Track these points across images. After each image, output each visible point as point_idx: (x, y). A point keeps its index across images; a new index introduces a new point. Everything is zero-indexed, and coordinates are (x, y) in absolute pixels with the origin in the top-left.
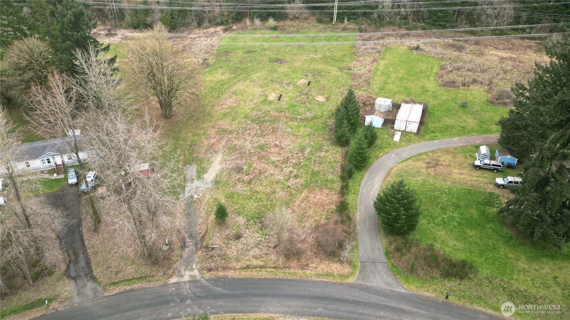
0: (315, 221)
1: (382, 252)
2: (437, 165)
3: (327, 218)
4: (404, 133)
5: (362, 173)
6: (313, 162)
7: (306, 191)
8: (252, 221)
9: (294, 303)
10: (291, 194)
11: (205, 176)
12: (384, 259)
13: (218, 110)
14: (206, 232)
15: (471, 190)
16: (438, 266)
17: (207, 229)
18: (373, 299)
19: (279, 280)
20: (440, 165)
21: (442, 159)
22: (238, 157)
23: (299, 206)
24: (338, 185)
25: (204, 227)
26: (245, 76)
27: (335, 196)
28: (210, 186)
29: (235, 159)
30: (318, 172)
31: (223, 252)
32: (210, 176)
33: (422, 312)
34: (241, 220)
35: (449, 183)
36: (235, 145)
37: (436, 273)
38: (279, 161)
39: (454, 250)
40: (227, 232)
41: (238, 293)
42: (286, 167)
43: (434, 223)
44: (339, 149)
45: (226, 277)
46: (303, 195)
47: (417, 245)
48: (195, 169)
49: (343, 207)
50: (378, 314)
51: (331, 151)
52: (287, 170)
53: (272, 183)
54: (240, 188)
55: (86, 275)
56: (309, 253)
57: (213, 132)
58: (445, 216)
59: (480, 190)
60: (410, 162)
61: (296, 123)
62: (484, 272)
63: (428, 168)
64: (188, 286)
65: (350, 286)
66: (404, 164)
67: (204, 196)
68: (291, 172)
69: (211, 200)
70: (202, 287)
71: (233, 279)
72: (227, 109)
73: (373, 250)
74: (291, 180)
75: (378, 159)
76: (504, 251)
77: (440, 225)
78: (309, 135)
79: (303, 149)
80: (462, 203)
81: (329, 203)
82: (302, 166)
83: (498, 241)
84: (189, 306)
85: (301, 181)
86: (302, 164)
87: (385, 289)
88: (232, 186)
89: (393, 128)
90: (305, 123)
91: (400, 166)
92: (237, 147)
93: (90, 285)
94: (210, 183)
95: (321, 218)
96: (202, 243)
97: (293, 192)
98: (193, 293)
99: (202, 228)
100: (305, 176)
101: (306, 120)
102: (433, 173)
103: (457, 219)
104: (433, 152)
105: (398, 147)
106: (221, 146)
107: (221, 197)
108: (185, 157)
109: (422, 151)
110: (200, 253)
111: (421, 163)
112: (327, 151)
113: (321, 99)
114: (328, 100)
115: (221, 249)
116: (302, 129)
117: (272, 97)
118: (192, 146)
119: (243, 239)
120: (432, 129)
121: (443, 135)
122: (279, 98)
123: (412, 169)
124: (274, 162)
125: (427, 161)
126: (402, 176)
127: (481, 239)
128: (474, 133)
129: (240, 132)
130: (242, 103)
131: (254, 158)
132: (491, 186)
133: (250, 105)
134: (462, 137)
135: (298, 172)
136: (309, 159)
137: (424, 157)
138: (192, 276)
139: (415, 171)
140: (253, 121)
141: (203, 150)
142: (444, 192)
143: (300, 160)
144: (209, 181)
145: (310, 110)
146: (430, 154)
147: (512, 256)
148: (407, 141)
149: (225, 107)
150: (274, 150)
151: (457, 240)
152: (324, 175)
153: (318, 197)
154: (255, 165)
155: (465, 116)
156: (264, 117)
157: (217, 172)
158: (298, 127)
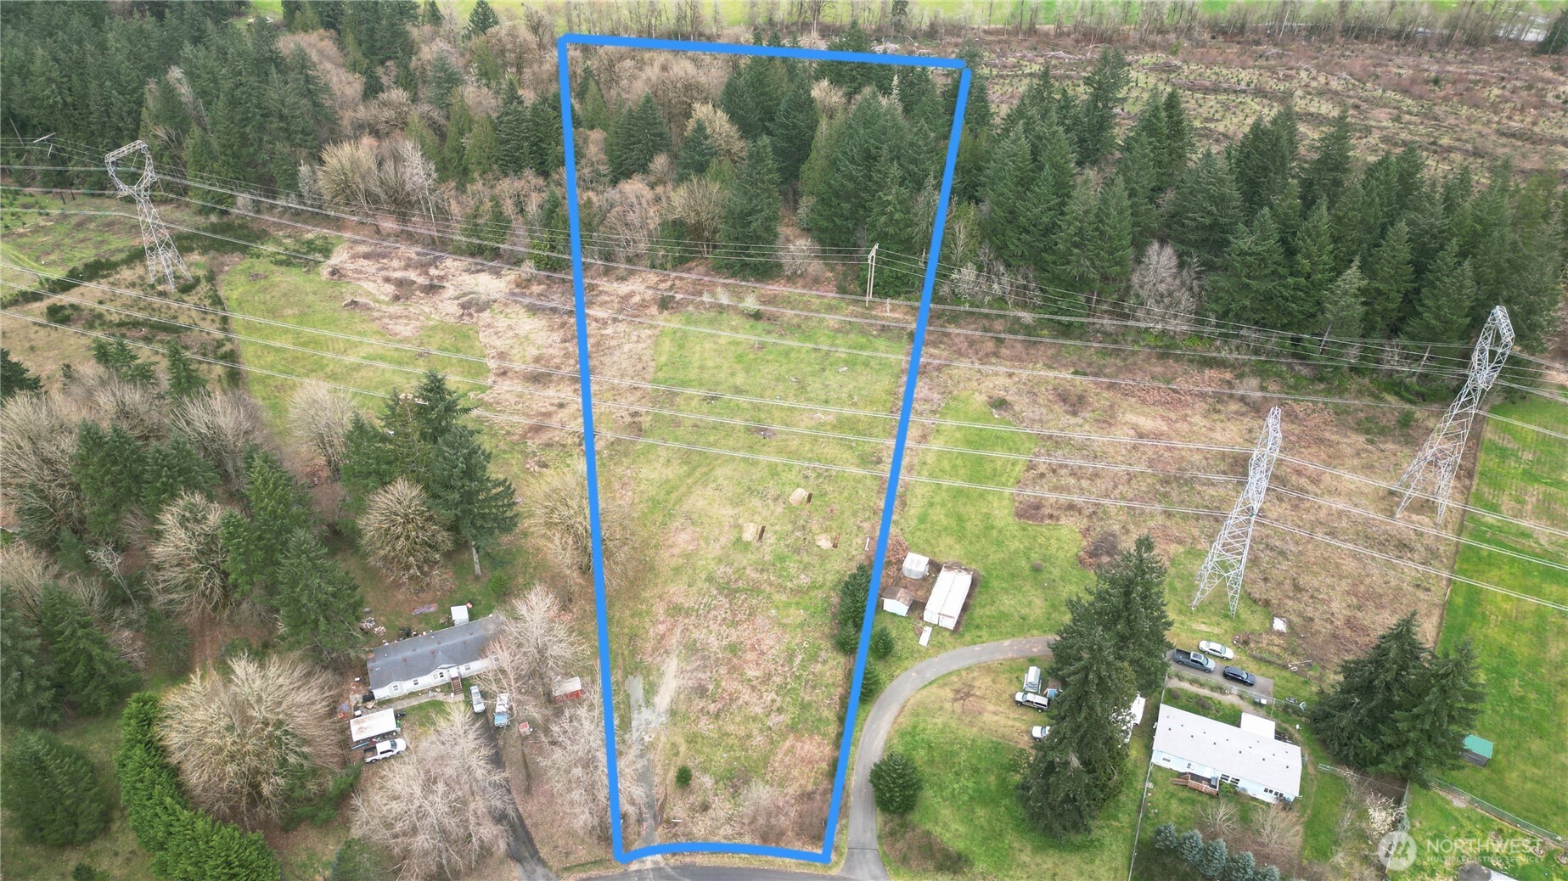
0: (801, 786)
1: (876, 833)
2: (968, 695)
3: (815, 783)
4: (937, 629)
5: (867, 707)
6: (804, 683)
7: (791, 736)
8: (721, 783)
10: (772, 742)
11: (657, 700)
12: (876, 845)
13: (666, 559)
14: (666, 799)
15: (999, 743)
16: (932, 856)
17: (666, 793)
19: (754, 869)
20: (972, 695)
21: (977, 684)
22: (699, 665)
23: (782, 761)
24: (832, 729)
25: (661, 790)
26: (705, 469)
27: (828, 748)
28: (663, 719)
29: (696, 669)
30: (810, 704)
31: (688, 828)
32: (663, 700)
34: (708, 781)
35: (975, 730)
36: (695, 641)
37: (930, 865)
38: (757, 678)
39: (955, 836)
40: (692, 799)
42: (766, 690)
43: (942, 797)
44: (842, 659)
45: (693, 865)
46: (788, 743)
47: (913, 830)
48: (641, 686)
49: (835, 769)
51: (832, 663)
52: (769, 697)
53: (747, 719)
54: (705, 726)
55: (532, 857)
56: (790, 833)
57: (660, 609)
58: (956, 786)
59: (1011, 743)
60: (934, 689)
61: (784, 598)
62: (980, 866)
63: (955, 700)
64: (651, 876)
65: (833, 878)
66: (925, 692)
67: (657, 738)
68: (773, 701)
69: (668, 746)
71: (702, 868)
72: (679, 557)
73: (865, 831)
74: (773, 716)
75: (892, 680)
76: (1012, 839)
77: (948, 799)
78: (801, 625)
79: (791, 657)
80: (983, 766)
81: (820, 759)
82: (789, 690)
83: (1007, 824)
85: (785, 718)
86: (789, 686)
88: (694, 720)
89: (922, 618)
90: (797, 599)
91: (918, 696)
92: (698, 645)
93: (540, 870)
94: (664, 714)
95: (807, 781)
96: (662, 815)
97: (775, 737)
99: (660, 792)
100: (791, 709)
101: (799, 591)
102: (959, 711)
103: (970, 792)
104: (969, 669)
105: (923, 658)
106: (674, 640)
107: (680, 740)
108: (624, 659)
109: (954, 667)
110: (660, 829)
111: (948, 689)
112: (825, 662)
113: (824, 542)
114: (835, 546)
115: (685, 825)
116: (792, 611)
117: (750, 534)
118: (633, 637)
119: (711, 811)
120: (978, 621)
121: (991, 634)
122: (761, 536)
123: (934, 702)
124: (750, 680)
125: (956, 686)
126: (918, 715)
127: (989, 822)
128: (1035, 632)
129: (701, 612)
130: (703, 544)
131: (723, 670)
132: (1026, 738)
133: (715, 550)
134: (1016, 640)
135: (783, 702)
136: (799, 677)
137: (954, 678)
138: (655, 863)
139: (937, 706)
140: (720, 589)
141: (649, 646)
142: (966, 746)
143: (786, 678)
144: (662, 710)
145: (806, 567)
146: (964, 674)
147: (1016, 845)
148: (937, 646)
149: (676, 551)
150: (750, 656)
151: (962, 821)
152: (817, 710)
153: (806, 747)
154: (723, 684)
155: (1033, 592)
156: (736, 581)
157: (672, 694)
158: (787, 605)
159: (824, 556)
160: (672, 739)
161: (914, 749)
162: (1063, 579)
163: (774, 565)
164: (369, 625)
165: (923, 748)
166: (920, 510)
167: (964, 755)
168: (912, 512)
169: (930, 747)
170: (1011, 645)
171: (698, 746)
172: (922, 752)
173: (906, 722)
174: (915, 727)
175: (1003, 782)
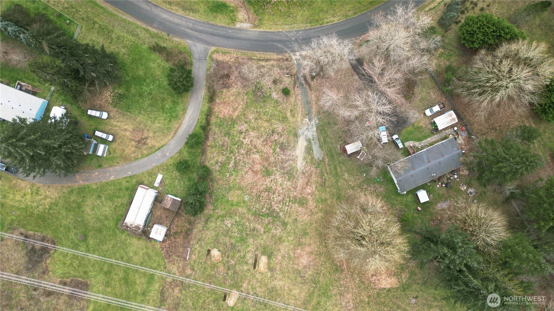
0: (229, 92)
2: (139, 142)
3: (222, 92)
4: (151, 185)
6: (228, 148)
7: (235, 117)
8: (268, 95)
9: (242, 35)
10: (244, 115)
11: (305, 143)
12: (194, 61)
13: (312, 242)
14: (294, 87)
15: (127, 111)
16: (167, 52)
17: (294, 89)
18: (204, 37)
19: (250, 50)
20: (137, 141)
21: (133, 149)
22: (285, 163)
23: (239, 104)
24: (213, 120)
27: (215, 110)
28: (300, 132)
29: (287, 161)
30: (225, 135)
31: (282, 71)
32: (302, 143)
33: (183, 29)
34: (275, 95)
35: (138, 120)
36: (289, 180)
37: (169, 50)
38: (253, 153)
39: (155, 61)
40: (281, 85)
41: (270, 43)
42: (248, 145)
43: (159, 81)
44: (207, 164)
45: (278, 53)
46: (236, 114)
48: (315, 152)
49: (211, 98)
50: (203, 28)
51: (212, 162)
52: (246, 141)
53: (258, 129)
54: (279, 127)
56: (234, 68)
57: (311, 204)
58: (152, 87)
59: (120, 111)
60: (158, 145)
61: (240, 209)
62: (145, 47)
63: (146, 138)
64: (296, 48)
65: (214, 45)
66: (163, 142)
67: (302, 120)
68: (244, 138)
69: (296, 115)
70: (288, 48)
71: (273, 52)
72: (305, 243)
73: (199, 68)
74: (244, 129)
75: (180, 150)
76: (128, 59)
77: (156, 80)
78: (230, 189)
79: (236, 165)
80: (137, 98)
81: (220, 104)
82: (236, 145)
83: (129, 67)
84: (293, 37)
85: (237, 128)
86: (236, 146)
87: (197, 42)
88: (285, 130)
89: (158, 191)
90: (233, 208)
91: (166, 140)
92: (287, 177)
94: (301, 134)
95: (226, 93)
96: (295, 79)
97: (243, 117)
98: (292, 44)
99: (297, 91)
100: (235, 133)
101: (230, 214)
102: (145, 131)
103: (145, 84)
104: (137, 159)
105: (162, 165)
106: (301, 182)
107: (291, 119)
108: (326, 170)
109: (145, 160)
110: (295, 72)
111: (150, 145)
112: (217, 163)
113: (215, 253)
114: (209, 251)
115: (283, 74)
116: (235, 200)
117: (263, 260)
118: (323, 185)
119: (272, 80)
120: (126, 193)
121: (120, 184)
122: (256, 261)
123: (158, 137)
124: (258, 152)
125: (145, 147)
126: (168, 128)
127: (138, 68)
128: (94, 187)
129: (288, 199)
130: (291, 254)
131: (272, 159)
132: (112, 114)
133: (284, 248)
134: (106, 181)
135: (239, 137)
136: (231, 152)
137: (145, 152)
138: (295, 55)
139: (157, 134)
140: (278, 217)
141: (314, 178)
142: (144, 110)
143: (238, 152)
144: (302, 137)
145: (227, 233)
146: (140, 156)
147: (126, 57)
148: (152, 174)
149: (308, 249)
150: (258, 167)
151: (151, 68)
152: (221, 132)
153: (227, 111)
154: (271, 151)
155: (90, 218)
156: (269, 223)
157: (298, 147)
158: (238, 204)
159: (216, 243)
160: (295, 120)
161: (171, 108)
162: (69, 230)
163: (247, 235)
164: (470, 190)
165: (167, 109)
166: (152, 288)
167: (146, 104)
168: (157, 286)
169: (163, 109)
170: (110, 176)
171: (281, 115)
172: (167, 106)
173: (175, 125)
174: (170, 121)
175: (127, 90)
